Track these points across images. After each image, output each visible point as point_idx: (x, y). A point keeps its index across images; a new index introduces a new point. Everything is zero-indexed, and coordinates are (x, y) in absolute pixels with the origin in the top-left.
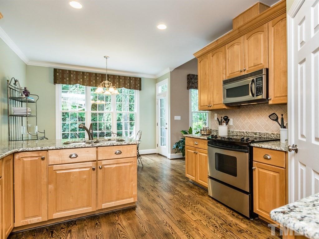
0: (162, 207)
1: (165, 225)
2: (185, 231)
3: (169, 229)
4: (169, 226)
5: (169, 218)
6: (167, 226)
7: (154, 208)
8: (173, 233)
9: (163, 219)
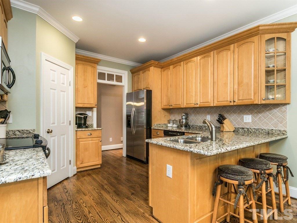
0: (122, 219)
1: (118, 200)
2: (103, 198)
3: (115, 198)
4: (115, 200)
5: (114, 207)
6: (117, 200)
7: (131, 217)
8: (112, 196)
9: (119, 205)
